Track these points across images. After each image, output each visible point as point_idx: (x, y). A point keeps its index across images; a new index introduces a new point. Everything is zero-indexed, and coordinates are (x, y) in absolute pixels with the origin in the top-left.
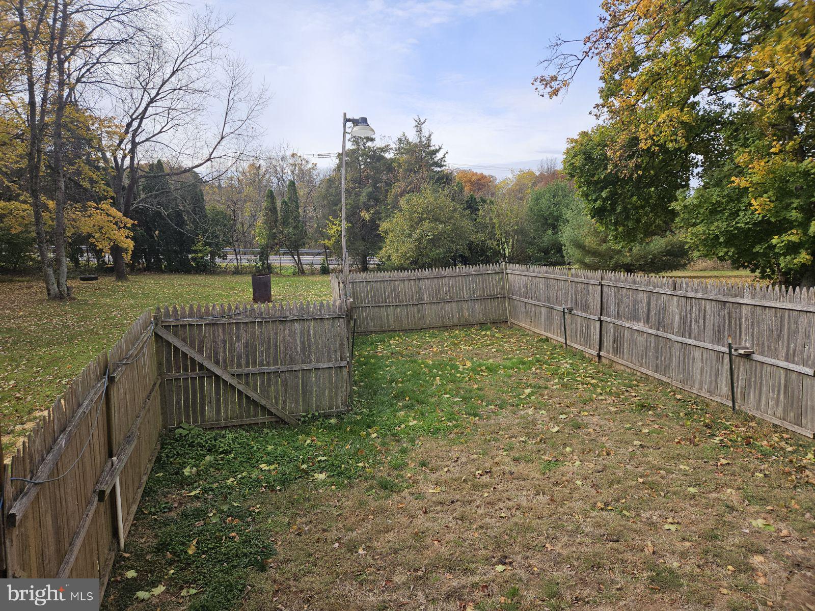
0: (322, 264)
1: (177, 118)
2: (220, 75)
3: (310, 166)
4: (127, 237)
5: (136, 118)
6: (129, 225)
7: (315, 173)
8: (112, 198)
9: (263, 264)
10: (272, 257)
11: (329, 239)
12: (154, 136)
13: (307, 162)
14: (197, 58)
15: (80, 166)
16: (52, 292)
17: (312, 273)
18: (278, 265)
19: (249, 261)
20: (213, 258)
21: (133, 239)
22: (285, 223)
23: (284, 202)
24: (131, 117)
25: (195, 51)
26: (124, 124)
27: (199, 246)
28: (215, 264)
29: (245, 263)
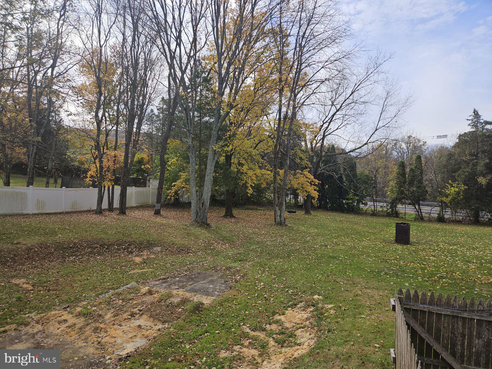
0: (439, 214)
1: (349, 120)
2: (380, 90)
3: (421, 143)
4: (315, 190)
5: (326, 122)
6: (317, 183)
7: (424, 148)
8: (310, 168)
9: (392, 210)
10: (399, 206)
11: (447, 197)
12: (333, 131)
13: (419, 141)
14: (368, 83)
15: (296, 151)
16: (277, 220)
17: (430, 220)
18: (403, 211)
19: (381, 207)
20: (358, 203)
21: (318, 191)
22: (411, 183)
23: (411, 170)
24: (323, 122)
25: (367, 79)
26: (319, 125)
27: (351, 196)
28: (360, 208)
29: (379, 209)
